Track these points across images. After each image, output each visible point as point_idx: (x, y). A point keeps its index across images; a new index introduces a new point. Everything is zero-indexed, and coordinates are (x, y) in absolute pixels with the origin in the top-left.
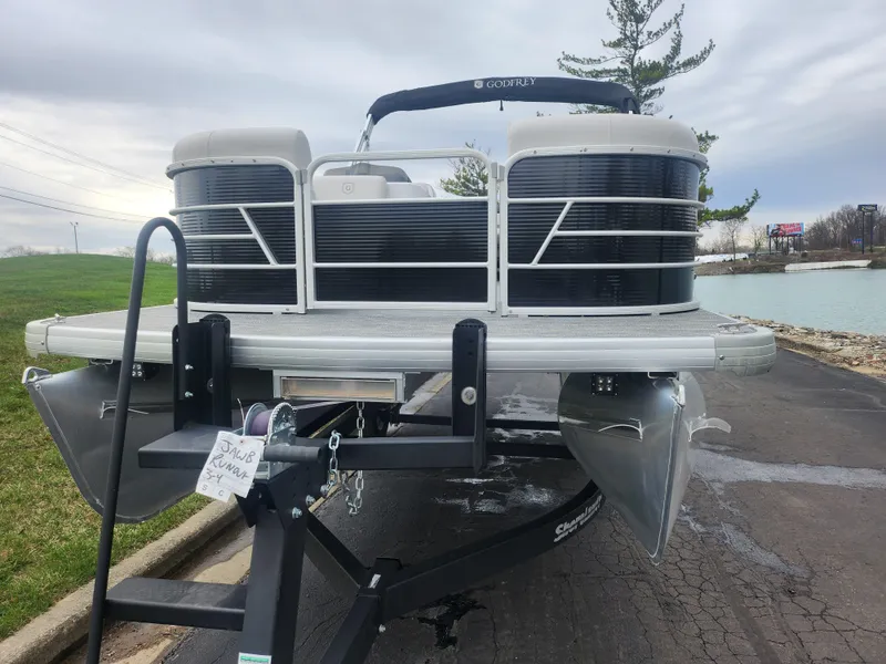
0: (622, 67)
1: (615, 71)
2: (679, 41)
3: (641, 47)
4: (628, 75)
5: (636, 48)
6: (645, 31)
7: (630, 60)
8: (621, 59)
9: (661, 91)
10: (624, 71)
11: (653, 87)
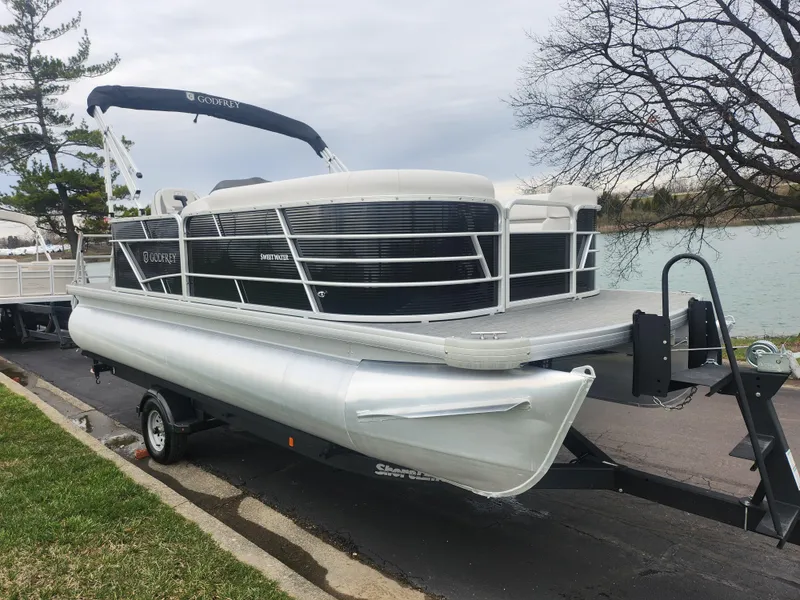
0: (16, 55)
1: (8, 57)
2: (87, 47)
3: (38, 41)
4: (23, 66)
5: (33, 40)
6: (42, 25)
7: (27, 50)
8: (16, 47)
9: (64, 89)
10: (19, 60)
11: (55, 83)
